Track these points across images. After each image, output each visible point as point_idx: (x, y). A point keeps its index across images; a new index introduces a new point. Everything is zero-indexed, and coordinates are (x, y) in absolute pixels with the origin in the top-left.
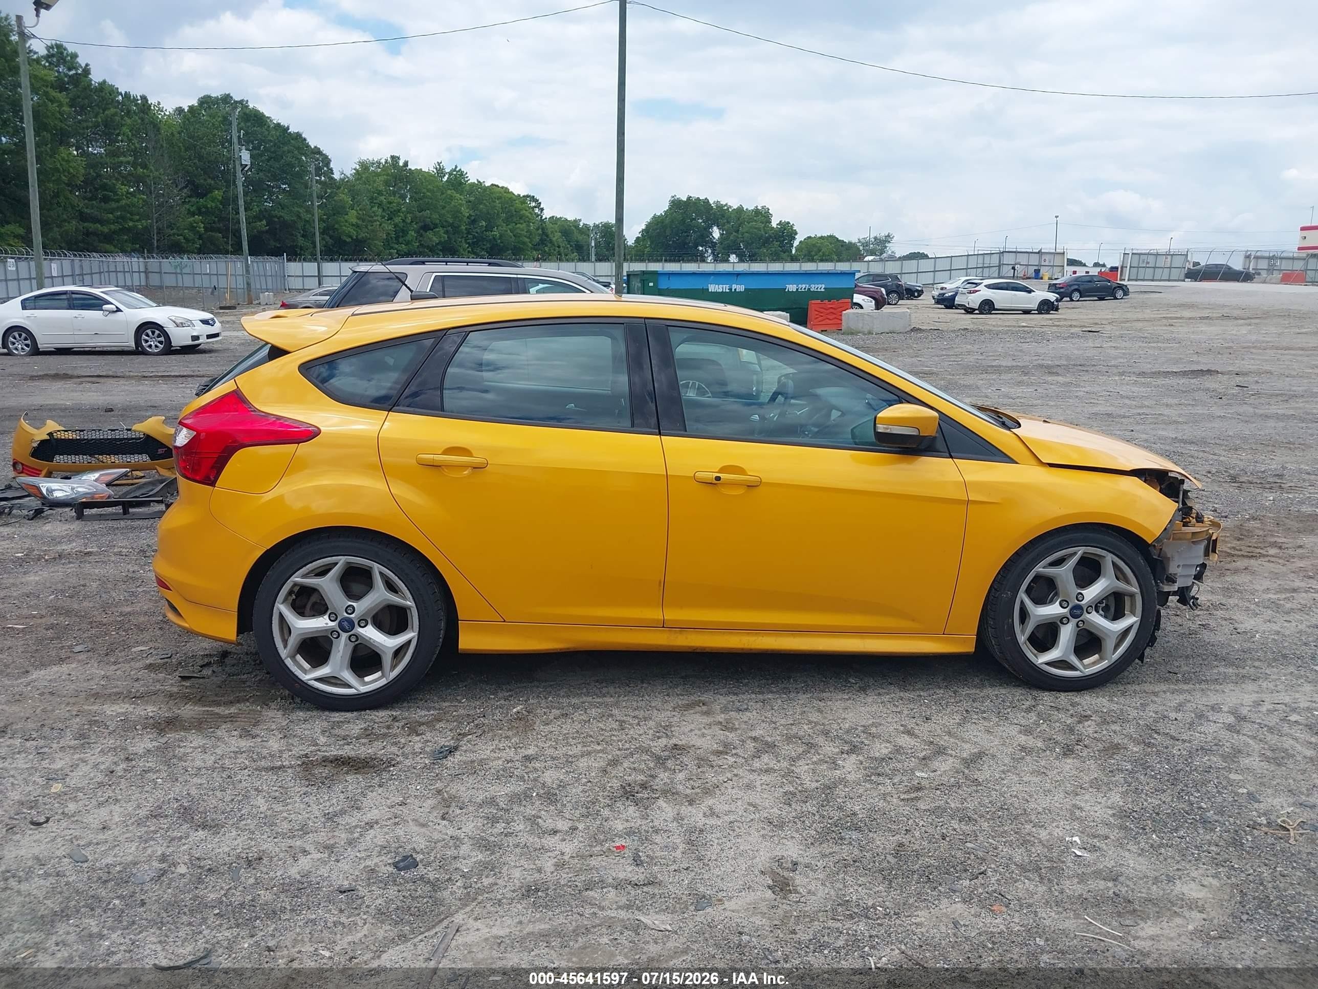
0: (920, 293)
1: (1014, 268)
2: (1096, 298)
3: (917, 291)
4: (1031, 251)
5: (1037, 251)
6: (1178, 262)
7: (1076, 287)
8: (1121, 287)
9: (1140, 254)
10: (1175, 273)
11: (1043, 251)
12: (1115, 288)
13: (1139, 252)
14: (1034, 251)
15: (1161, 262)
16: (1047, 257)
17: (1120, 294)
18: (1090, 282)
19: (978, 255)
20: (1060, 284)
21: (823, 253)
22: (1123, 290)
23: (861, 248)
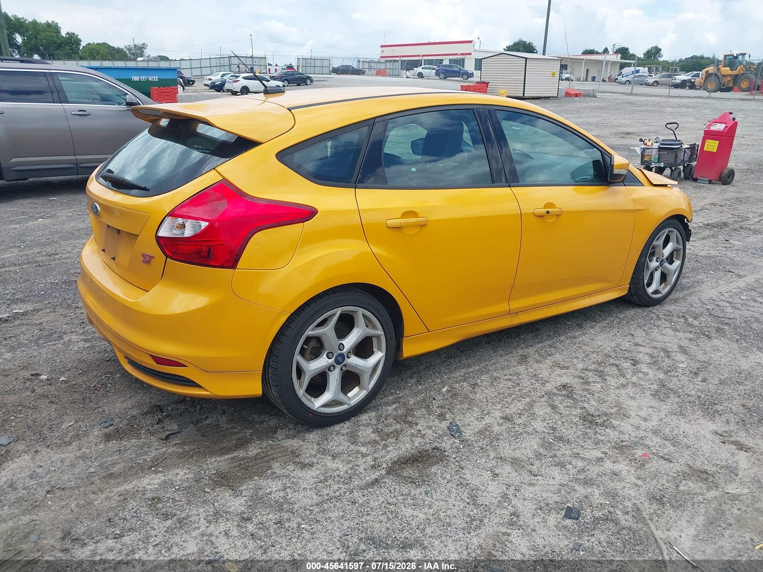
0: (193, 82)
1: (238, 67)
2: (296, 85)
3: (191, 81)
4: (247, 56)
5: (250, 56)
6: (326, 63)
7: (285, 78)
8: (309, 78)
9: (306, 59)
10: (326, 70)
11: (254, 56)
12: (306, 79)
13: (305, 58)
14: (249, 56)
15: (318, 63)
16: (256, 60)
17: (308, 82)
18: (292, 75)
19: (216, 58)
20: (276, 76)
21: (102, 54)
22: (310, 80)
23: (127, 52)
